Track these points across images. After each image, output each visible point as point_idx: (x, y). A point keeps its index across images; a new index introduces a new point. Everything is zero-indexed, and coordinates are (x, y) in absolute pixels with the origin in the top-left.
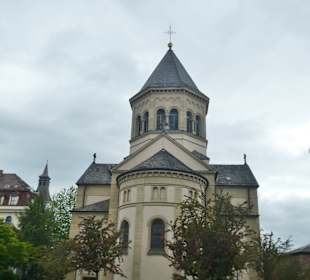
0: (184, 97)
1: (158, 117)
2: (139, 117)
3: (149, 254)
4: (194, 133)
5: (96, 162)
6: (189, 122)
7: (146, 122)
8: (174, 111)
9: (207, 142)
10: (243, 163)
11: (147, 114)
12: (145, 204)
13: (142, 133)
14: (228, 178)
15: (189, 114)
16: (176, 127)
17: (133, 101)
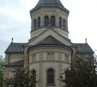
0: (58, 10)
1: (45, 20)
2: (35, 20)
3: (47, 86)
4: (63, 28)
5: (13, 42)
6: (60, 23)
7: (39, 23)
8: (53, 17)
9: (68, 32)
10: (85, 43)
11: (39, 18)
12: (44, 61)
13: (36, 28)
14: (80, 50)
15: (60, 18)
16: (54, 25)
17: (32, 12)
